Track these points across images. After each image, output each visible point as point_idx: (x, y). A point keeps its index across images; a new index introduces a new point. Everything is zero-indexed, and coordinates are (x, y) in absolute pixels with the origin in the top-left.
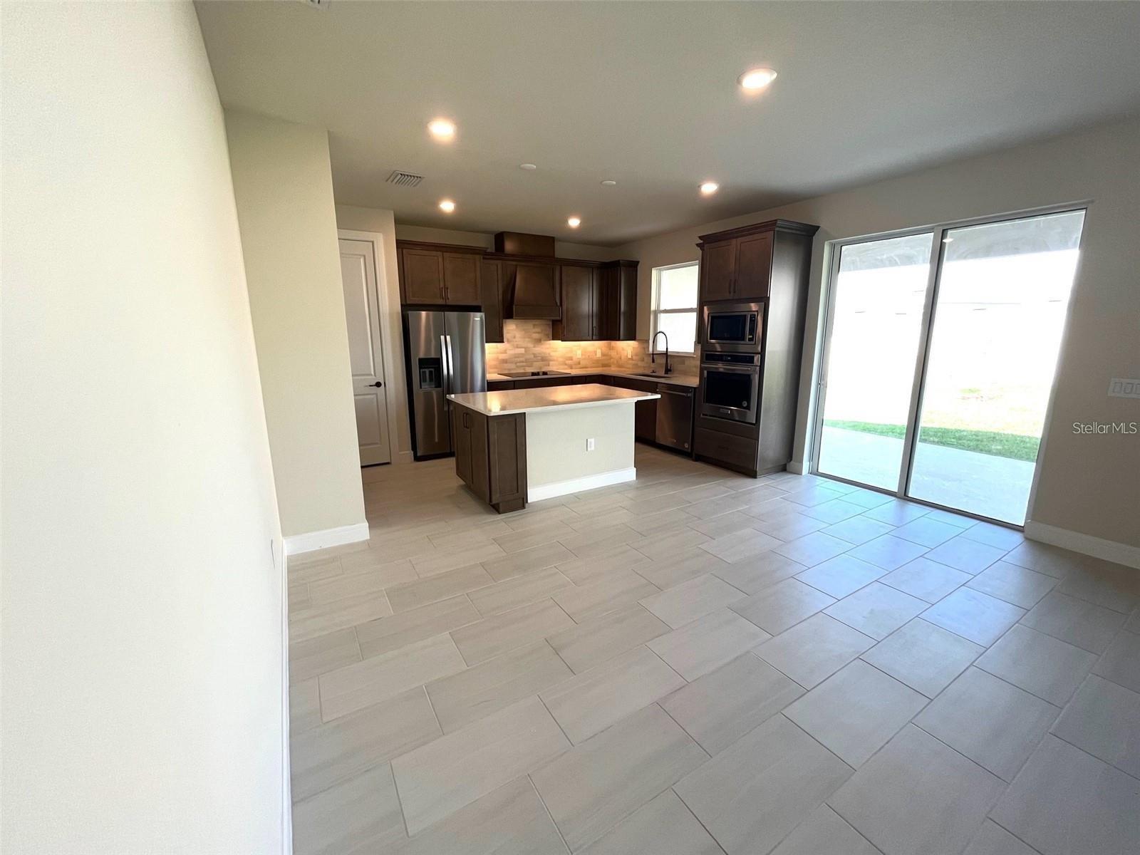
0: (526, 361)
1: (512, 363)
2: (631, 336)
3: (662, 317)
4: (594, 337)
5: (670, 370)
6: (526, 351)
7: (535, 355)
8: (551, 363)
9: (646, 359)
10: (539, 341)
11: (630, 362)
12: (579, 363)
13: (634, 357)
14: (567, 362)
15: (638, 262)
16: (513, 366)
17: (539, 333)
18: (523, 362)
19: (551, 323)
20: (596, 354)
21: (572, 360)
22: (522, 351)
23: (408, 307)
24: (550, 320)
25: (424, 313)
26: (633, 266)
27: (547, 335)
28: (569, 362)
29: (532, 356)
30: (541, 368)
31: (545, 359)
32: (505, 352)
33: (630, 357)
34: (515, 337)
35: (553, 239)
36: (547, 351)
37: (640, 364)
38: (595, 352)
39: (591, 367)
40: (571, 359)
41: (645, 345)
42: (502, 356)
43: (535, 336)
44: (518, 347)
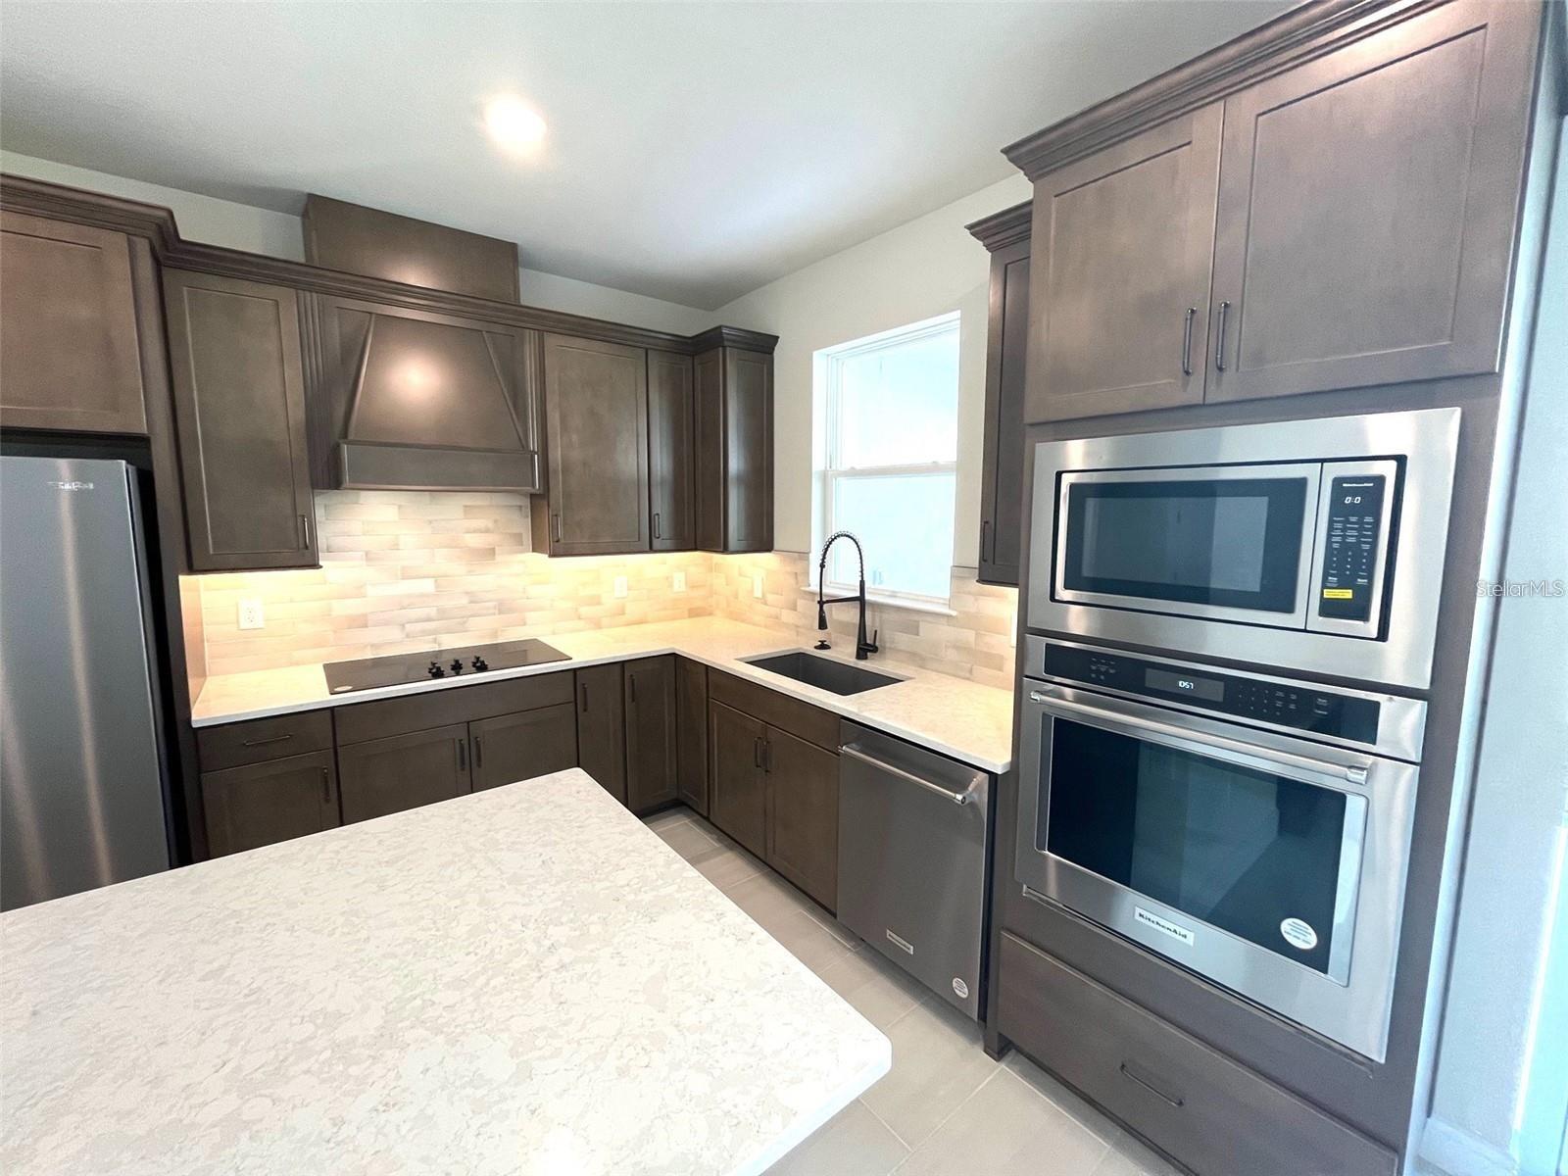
1: (387, 623)
2: (761, 540)
3: (844, 488)
4: (656, 543)
5: (874, 649)
6: (437, 586)
8: (531, 616)
9: (800, 603)
10: (487, 555)
11: (760, 607)
12: (623, 613)
13: (770, 598)
14: (585, 611)
15: (778, 337)
16: (394, 634)
17: (487, 531)
18: (429, 620)
19: (527, 502)
20: (671, 586)
21: (599, 603)
22: (427, 586)
24: (524, 494)
26: (763, 346)
27: (518, 538)
29: (465, 601)
30: (495, 634)
32: (358, 591)
33: (760, 596)
34: (395, 547)
35: (512, 248)
36: (517, 584)
37: (788, 617)
38: (669, 580)
39: (659, 620)
40: (596, 601)
41: (799, 567)
43: (475, 541)
44: (406, 575)
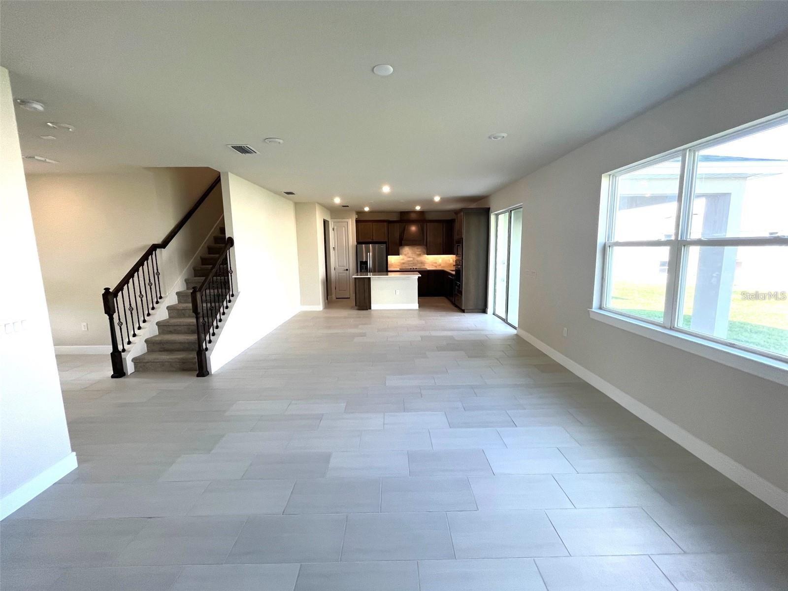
0: (413, 264)
7: (417, 261)
8: (426, 265)
10: (420, 255)
14: (434, 265)
17: (420, 252)
19: (426, 247)
22: (412, 259)
23: (359, 242)
25: (364, 245)
27: (424, 253)
28: (436, 265)
29: (416, 262)
30: (421, 267)
31: (422, 263)
32: (403, 259)
36: (424, 260)
40: (436, 263)
42: (403, 261)
43: (418, 253)
44: (409, 258)
